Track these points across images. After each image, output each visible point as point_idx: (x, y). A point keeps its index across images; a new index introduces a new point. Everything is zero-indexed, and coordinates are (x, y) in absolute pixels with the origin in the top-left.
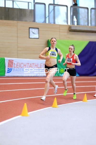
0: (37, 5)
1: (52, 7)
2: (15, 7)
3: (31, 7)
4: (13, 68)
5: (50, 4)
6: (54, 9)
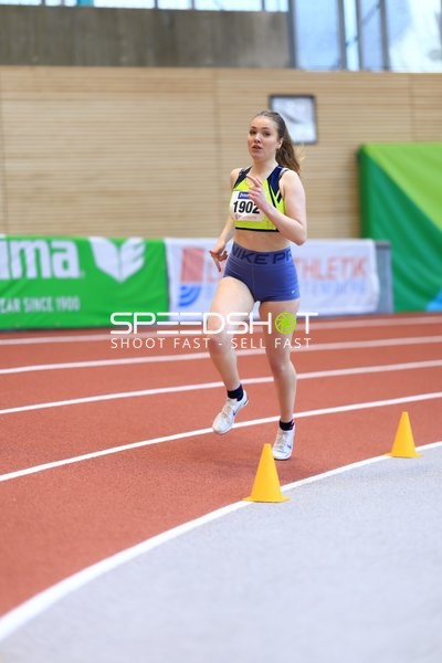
2: (200, 6)
4: (204, 284)
6: (382, 5)
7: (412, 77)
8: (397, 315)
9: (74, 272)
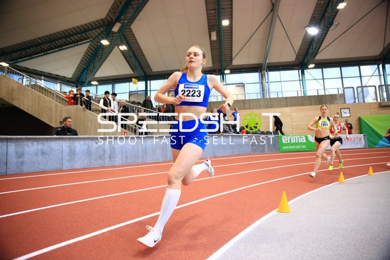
0: (346, 90)
1: (360, 89)
2: (326, 94)
3: (341, 92)
5: (358, 87)
6: (362, 90)
7: (370, 103)
8: (368, 148)
9: (305, 141)
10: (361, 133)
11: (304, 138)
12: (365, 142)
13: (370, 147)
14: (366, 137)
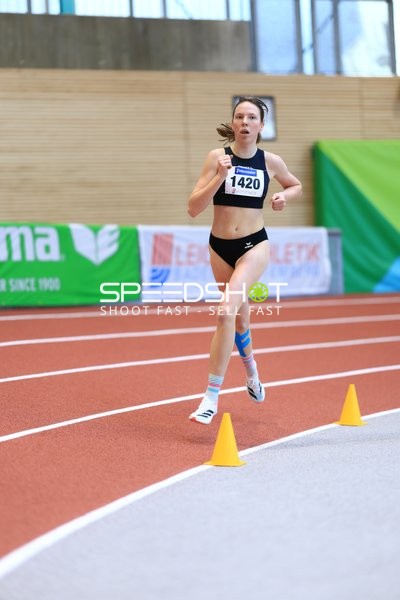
3: (240, 11)
4: (173, 267)
6: (335, 14)
7: (362, 80)
9: (55, 255)
10: (317, 220)
11: (53, 240)
12: (334, 265)
13: (352, 291)
14: (339, 241)
